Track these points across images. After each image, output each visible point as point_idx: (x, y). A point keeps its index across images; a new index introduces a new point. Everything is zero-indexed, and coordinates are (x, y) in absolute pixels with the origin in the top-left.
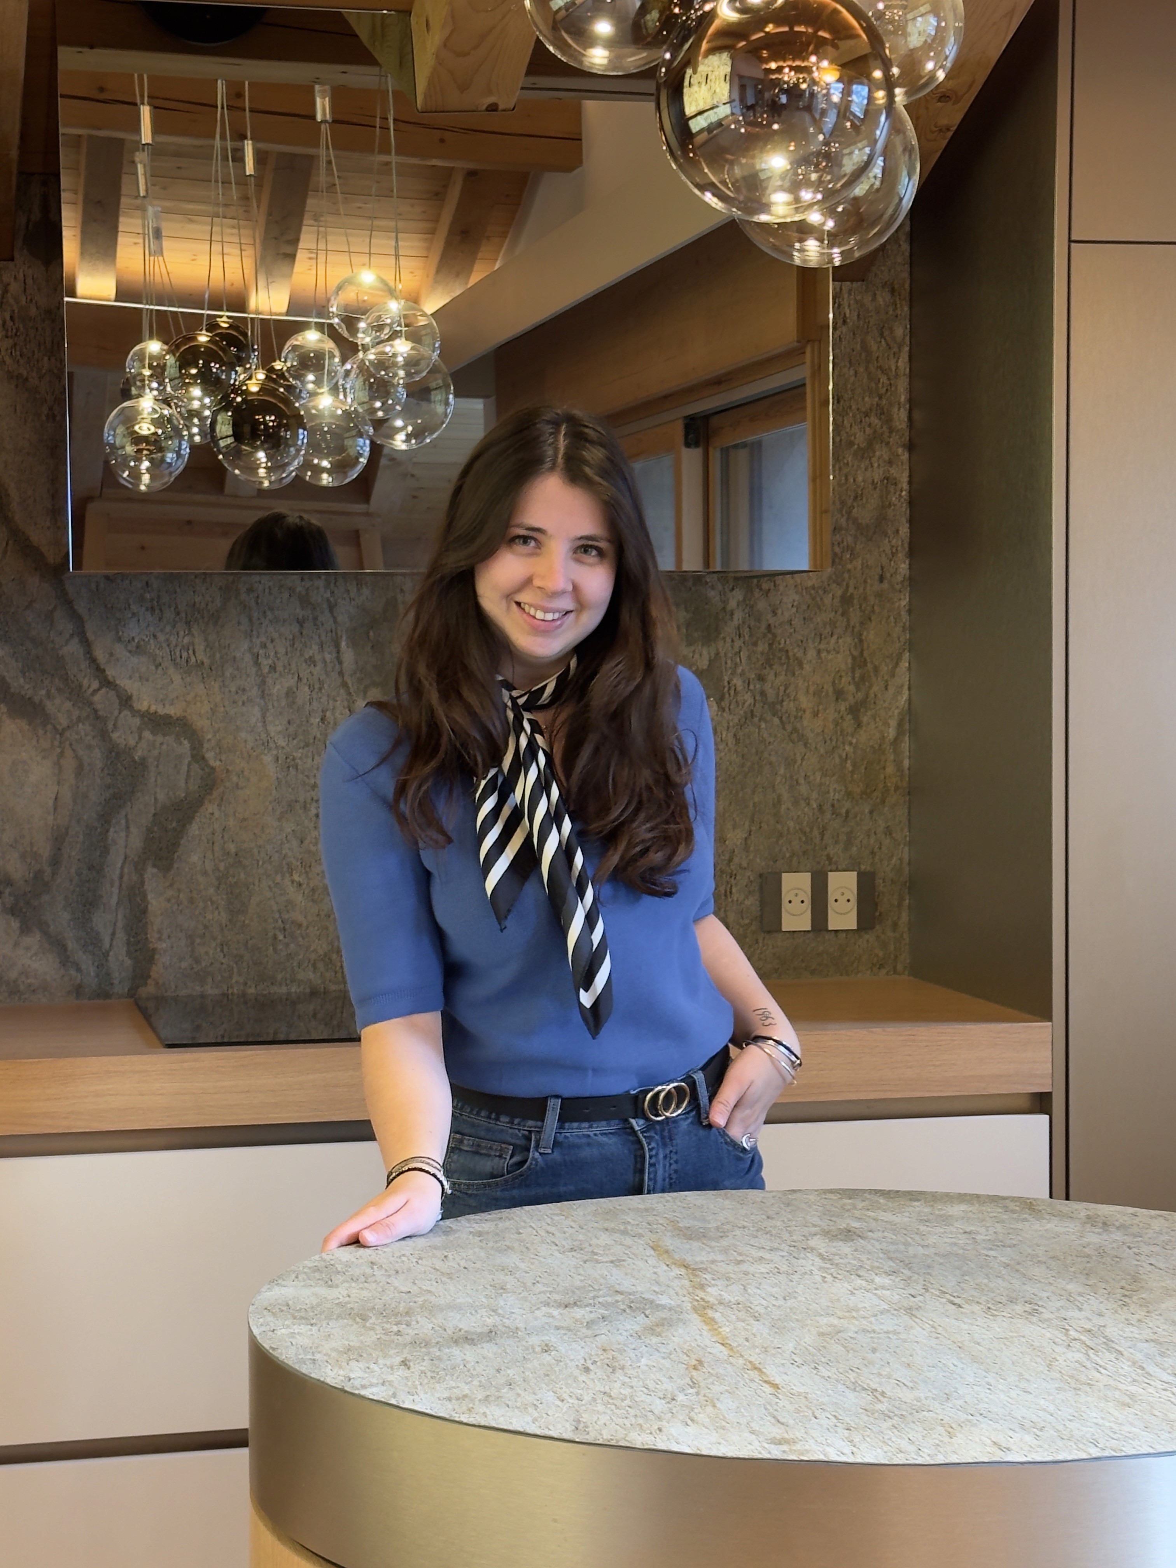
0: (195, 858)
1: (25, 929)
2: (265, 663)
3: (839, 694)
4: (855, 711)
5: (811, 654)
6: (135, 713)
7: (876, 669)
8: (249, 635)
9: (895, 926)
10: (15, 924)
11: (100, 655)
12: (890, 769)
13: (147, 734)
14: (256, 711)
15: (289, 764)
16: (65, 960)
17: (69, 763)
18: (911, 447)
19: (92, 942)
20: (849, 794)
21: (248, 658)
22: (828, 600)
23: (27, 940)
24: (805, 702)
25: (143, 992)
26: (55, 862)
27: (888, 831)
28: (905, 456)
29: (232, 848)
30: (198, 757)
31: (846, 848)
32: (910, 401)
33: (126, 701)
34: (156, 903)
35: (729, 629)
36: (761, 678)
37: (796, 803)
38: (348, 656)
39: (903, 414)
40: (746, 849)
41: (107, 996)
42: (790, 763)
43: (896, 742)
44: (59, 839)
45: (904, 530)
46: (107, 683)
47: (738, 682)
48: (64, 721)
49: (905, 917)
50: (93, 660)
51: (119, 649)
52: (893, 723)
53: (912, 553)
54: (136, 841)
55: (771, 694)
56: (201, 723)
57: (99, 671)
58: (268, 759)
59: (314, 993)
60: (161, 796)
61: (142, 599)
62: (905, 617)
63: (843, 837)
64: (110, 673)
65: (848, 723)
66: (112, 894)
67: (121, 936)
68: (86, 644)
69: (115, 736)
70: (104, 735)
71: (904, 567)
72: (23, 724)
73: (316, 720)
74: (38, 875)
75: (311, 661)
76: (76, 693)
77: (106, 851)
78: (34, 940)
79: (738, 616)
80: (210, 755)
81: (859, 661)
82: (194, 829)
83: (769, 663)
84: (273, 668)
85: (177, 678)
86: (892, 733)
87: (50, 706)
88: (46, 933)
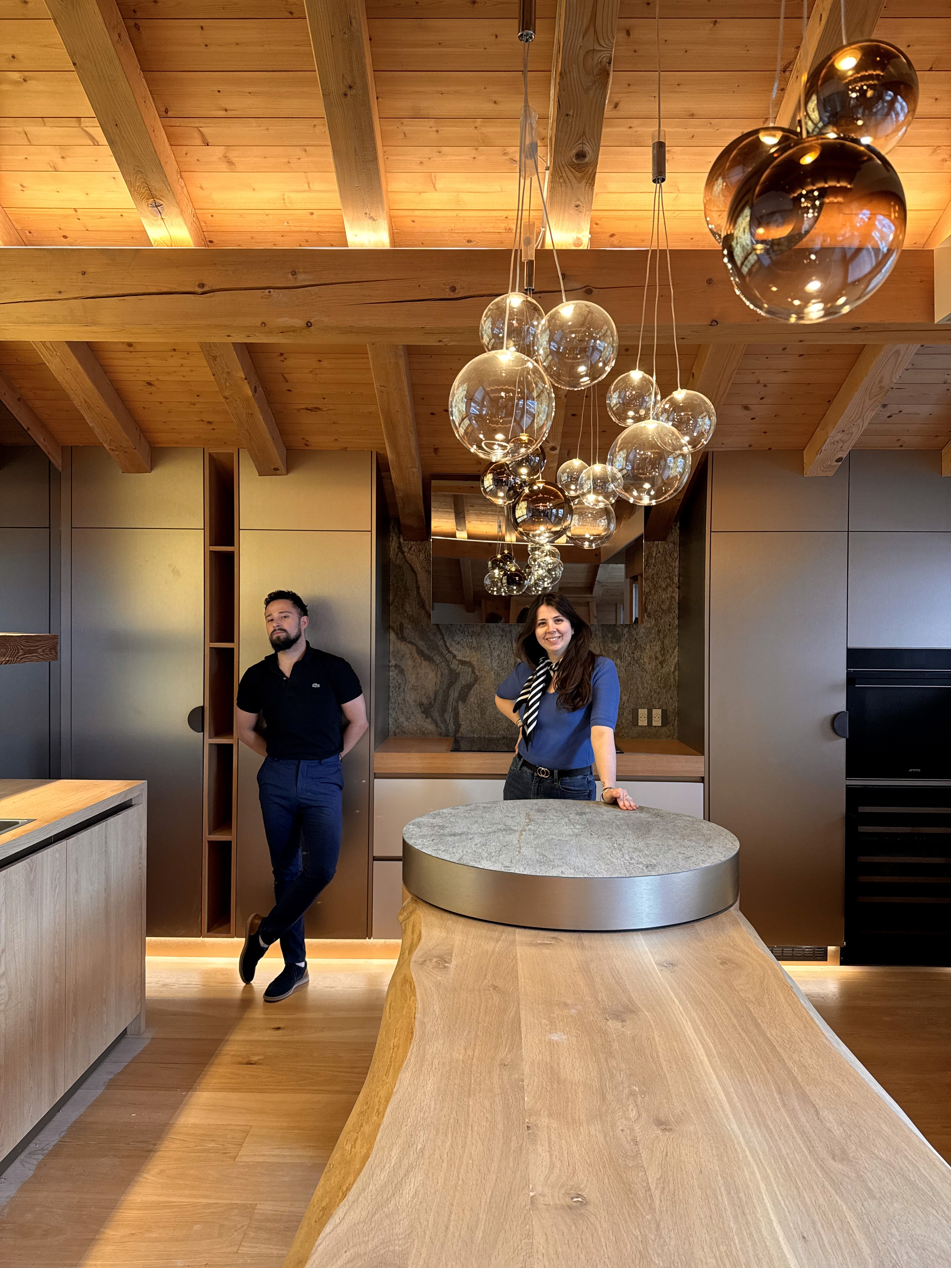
0: (472, 699)
1: (427, 717)
2: (492, 647)
3: (656, 658)
4: (661, 663)
5: (648, 646)
7: (668, 651)
8: (488, 639)
9: (673, 725)
10: (424, 716)
11: (448, 644)
12: (672, 680)
13: (460, 666)
14: (489, 660)
15: (498, 675)
16: (437, 726)
17: (439, 673)
18: (679, 588)
19: (444, 721)
20: (659, 687)
21: (487, 646)
22: (653, 631)
23: (427, 720)
24: (646, 660)
25: (458, 735)
26: (435, 699)
27: (671, 698)
28: (677, 590)
29: (482, 697)
30: (473, 672)
31: (658, 702)
32: (679, 574)
33: (455, 657)
34: (461, 712)
35: (623, 639)
36: (633, 653)
37: (643, 689)
38: (514, 645)
39: (677, 579)
40: (628, 701)
41: (448, 736)
42: (642, 678)
43: (673, 672)
44: (436, 693)
45: (677, 611)
46: (450, 652)
47: (626, 654)
48: (438, 662)
49: (676, 722)
50: (446, 646)
51: (453, 643)
52: (673, 667)
53: (679, 618)
54: (456, 694)
55: (636, 658)
56: (475, 663)
57: (448, 649)
58: (492, 673)
59: (504, 738)
60: (463, 683)
61: (459, 630)
62: (677, 636)
63: (657, 699)
64: (450, 649)
65: (659, 666)
66: (450, 709)
67: (452, 719)
68: (445, 641)
69: (451, 666)
70: (449, 666)
71: (677, 622)
72: (427, 662)
73: (505, 663)
74: (430, 702)
75: (505, 647)
76: (441, 654)
77: (448, 697)
78: (429, 720)
79: (626, 636)
80: (477, 672)
81: (663, 649)
82: (472, 692)
83: (635, 649)
84: (494, 648)
85: (468, 651)
86: (673, 669)
87: (435, 658)
88: (432, 718)
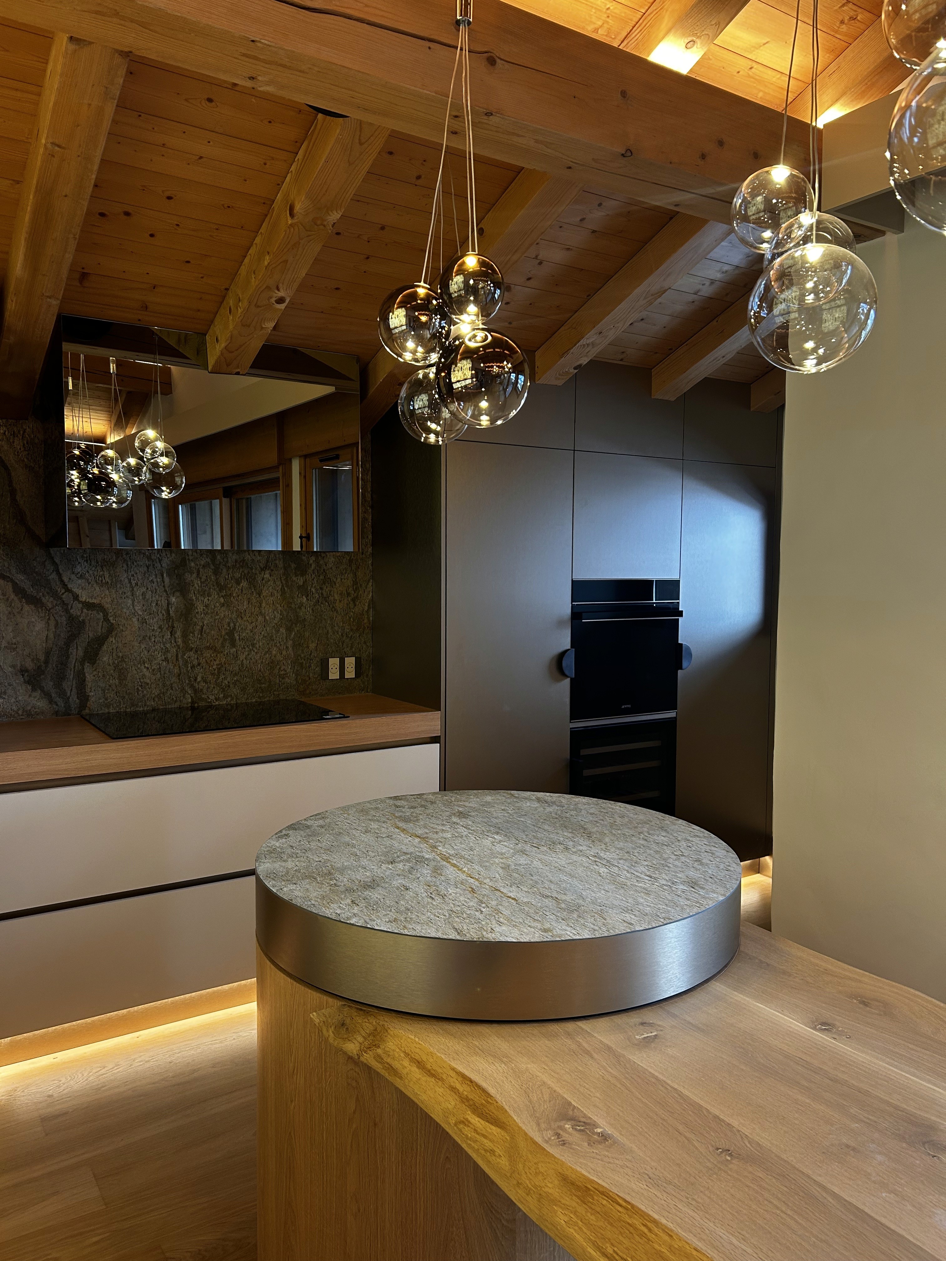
0: (105, 659)
1: (34, 690)
2: (133, 582)
3: (348, 594)
4: (354, 600)
5: (339, 580)
6: (80, 602)
7: (361, 585)
8: (127, 571)
9: (367, 675)
10: (30, 688)
11: (65, 579)
12: (366, 621)
13: (85, 610)
14: (130, 601)
15: (144, 622)
16: (51, 701)
17: (52, 623)
18: (372, 507)
19: (62, 694)
20: (352, 630)
21: (126, 581)
22: (344, 561)
23: (34, 694)
24: (336, 597)
25: (84, 712)
26: (46, 662)
27: (365, 643)
28: (370, 510)
29: (121, 655)
30: (106, 619)
31: (351, 649)
32: (372, 491)
33: (76, 597)
34: (89, 677)
35: (310, 571)
36: (321, 589)
37: (334, 633)
39: (369, 495)
40: (316, 650)
41: (69, 715)
42: (332, 619)
43: (368, 611)
44: (48, 653)
45: (370, 537)
46: (68, 590)
47: (313, 590)
48: (50, 605)
49: (370, 673)
50: (62, 581)
51: (73, 577)
52: (367, 605)
53: (372, 545)
54: (81, 653)
55: (325, 595)
56: (107, 606)
57: (65, 586)
58: (134, 620)
59: (154, 710)
60: (91, 635)
61: (82, 557)
62: (370, 567)
63: (350, 645)
64: (70, 586)
65: (352, 605)
66: (71, 675)
67: (74, 690)
68: (60, 575)
69: (71, 611)
70: (67, 611)
71: (370, 550)
72: (32, 607)
73: (154, 605)
74: (39, 667)
75: (152, 581)
76: (55, 594)
77: (68, 657)
78: (38, 694)
79: (313, 566)
80: (111, 619)
81: (355, 583)
82: (105, 647)
83: (324, 583)
84: (137, 584)
85: (97, 589)
86: (366, 608)
87: (44, 600)
88: (42, 690)
